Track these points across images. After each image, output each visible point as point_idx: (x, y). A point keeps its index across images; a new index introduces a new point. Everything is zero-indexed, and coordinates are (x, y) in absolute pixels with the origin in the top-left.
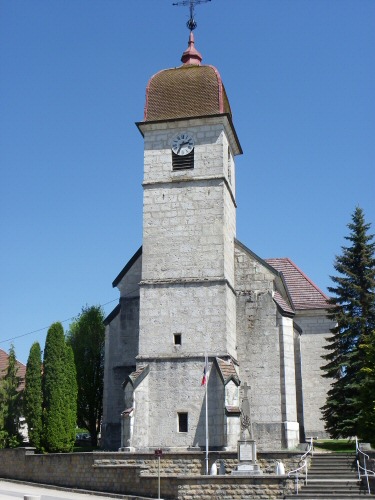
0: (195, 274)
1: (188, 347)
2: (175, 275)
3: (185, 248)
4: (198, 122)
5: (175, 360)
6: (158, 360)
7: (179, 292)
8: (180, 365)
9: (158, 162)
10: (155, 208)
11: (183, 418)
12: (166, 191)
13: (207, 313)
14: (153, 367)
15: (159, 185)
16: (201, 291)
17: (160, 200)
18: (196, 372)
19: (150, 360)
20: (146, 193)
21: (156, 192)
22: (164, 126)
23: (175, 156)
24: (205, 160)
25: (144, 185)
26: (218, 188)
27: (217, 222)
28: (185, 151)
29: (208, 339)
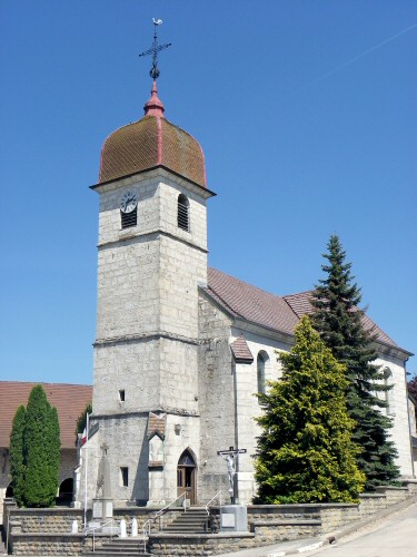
0: (137, 331)
1: (132, 404)
2: (120, 333)
3: (129, 305)
4: (138, 177)
5: (118, 416)
6: (106, 418)
7: (123, 349)
8: (122, 421)
9: (110, 223)
10: (107, 269)
11: (125, 471)
12: (115, 250)
13: (145, 368)
14: (102, 423)
15: (110, 245)
16: (140, 347)
17: (111, 260)
18: (136, 428)
19: (99, 418)
20: (100, 254)
21: (108, 252)
22: (113, 185)
23: (123, 215)
24: (146, 214)
25: (101, 247)
26: (155, 242)
27: (155, 276)
28: (130, 209)
29: (145, 394)
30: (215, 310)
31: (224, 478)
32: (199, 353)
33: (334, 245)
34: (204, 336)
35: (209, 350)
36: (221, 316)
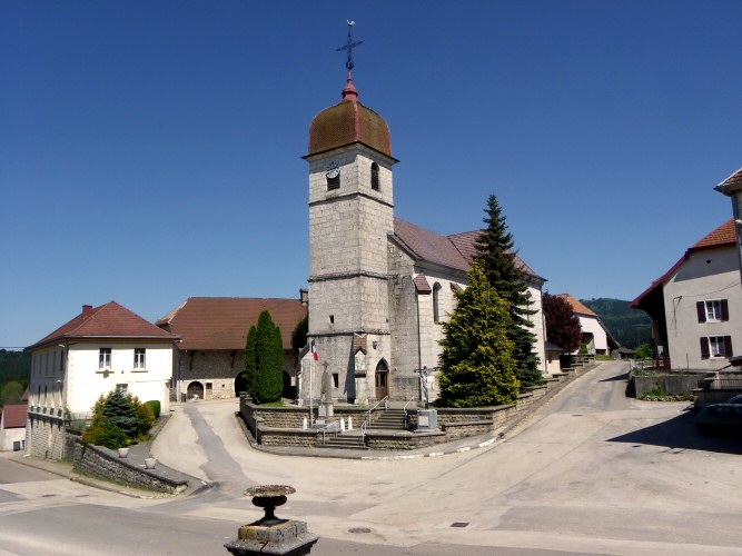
0: (342, 270)
1: (339, 326)
2: (329, 271)
3: (335, 251)
4: (341, 150)
5: (329, 335)
6: (320, 336)
7: (332, 284)
8: (333, 339)
9: (318, 182)
10: (317, 221)
11: (336, 376)
12: (323, 206)
13: (349, 299)
14: (317, 340)
15: (319, 203)
16: (345, 283)
17: (320, 215)
18: (343, 345)
19: (314, 336)
20: (311, 210)
21: (317, 208)
22: (320, 156)
23: (329, 180)
24: (347, 180)
25: (312, 205)
26: (355, 202)
27: (355, 228)
28: (333, 175)
29: (350, 319)
30: (401, 253)
31: (410, 380)
32: (389, 286)
33: (492, 202)
34: (393, 272)
35: (397, 283)
36: (406, 257)
